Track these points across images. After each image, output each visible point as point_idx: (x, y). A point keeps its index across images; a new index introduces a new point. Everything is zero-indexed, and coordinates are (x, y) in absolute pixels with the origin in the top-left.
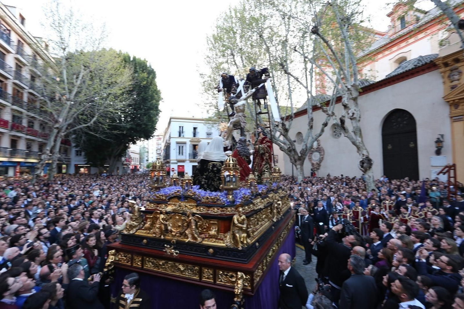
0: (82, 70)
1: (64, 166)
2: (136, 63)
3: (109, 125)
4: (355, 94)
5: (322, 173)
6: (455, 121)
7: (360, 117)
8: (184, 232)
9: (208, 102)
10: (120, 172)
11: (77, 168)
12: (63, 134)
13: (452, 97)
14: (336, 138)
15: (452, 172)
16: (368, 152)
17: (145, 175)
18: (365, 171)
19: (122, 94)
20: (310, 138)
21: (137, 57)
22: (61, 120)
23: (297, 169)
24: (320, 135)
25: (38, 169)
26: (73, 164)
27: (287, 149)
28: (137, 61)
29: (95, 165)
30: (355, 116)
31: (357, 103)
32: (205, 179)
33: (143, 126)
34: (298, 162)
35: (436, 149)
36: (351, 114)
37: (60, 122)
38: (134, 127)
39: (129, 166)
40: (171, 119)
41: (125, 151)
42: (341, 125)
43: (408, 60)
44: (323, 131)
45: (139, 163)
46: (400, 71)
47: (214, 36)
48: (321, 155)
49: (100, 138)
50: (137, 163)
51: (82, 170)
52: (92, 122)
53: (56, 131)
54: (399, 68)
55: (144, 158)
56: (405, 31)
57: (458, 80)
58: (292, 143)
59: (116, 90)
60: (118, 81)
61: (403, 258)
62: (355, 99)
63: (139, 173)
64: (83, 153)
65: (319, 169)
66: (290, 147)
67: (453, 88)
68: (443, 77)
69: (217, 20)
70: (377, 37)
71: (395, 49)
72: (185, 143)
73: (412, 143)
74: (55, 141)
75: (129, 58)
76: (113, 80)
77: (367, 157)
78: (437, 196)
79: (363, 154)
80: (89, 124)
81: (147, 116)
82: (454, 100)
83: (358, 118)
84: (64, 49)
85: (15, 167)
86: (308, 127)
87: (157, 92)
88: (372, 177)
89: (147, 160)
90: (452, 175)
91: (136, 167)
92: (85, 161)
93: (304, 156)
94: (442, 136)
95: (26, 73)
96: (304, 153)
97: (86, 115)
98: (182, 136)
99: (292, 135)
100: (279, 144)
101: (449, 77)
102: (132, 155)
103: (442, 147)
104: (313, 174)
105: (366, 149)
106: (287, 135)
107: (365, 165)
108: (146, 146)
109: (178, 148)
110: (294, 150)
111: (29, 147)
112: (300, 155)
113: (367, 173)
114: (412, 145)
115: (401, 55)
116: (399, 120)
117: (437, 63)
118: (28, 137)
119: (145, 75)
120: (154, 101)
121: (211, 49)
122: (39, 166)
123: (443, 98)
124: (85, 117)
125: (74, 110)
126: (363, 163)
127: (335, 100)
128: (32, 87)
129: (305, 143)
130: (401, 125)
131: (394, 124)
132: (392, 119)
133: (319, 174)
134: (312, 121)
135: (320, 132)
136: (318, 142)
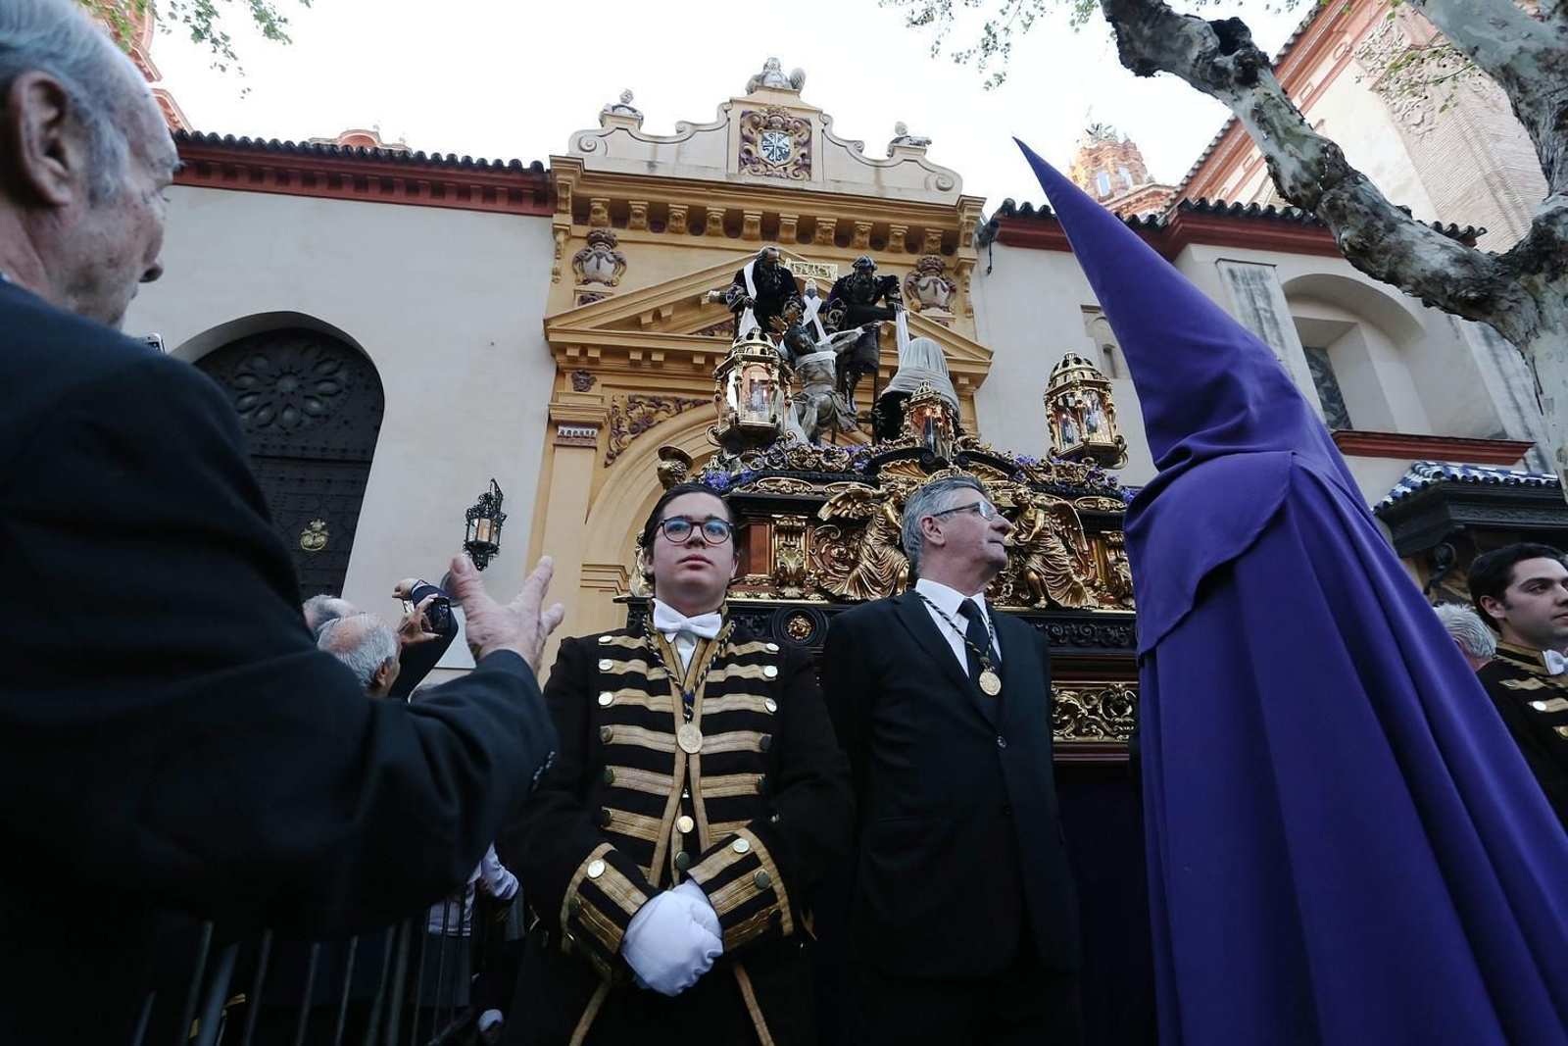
6: (566, 443)
57: (609, 284)
67: (586, 301)
68: (558, 254)
73: (319, 524)
82: (585, 348)
114: (308, 539)
123: (547, 321)
130: (288, 415)
131: (248, 400)
132: (243, 368)
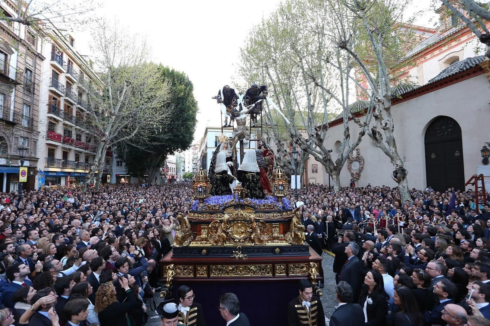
0: (125, 87)
1: (108, 176)
2: (174, 76)
3: (149, 137)
4: (387, 104)
5: (361, 183)
7: (393, 127)
10: (158, 182)
11: (118, 178)
12: (107, 146)
16: (401, 162)
17: (182, 185)
18: (399, 182)
20: (346, 148)
22: (107, 133)
23: (333, 179)
24: (357, 145)
25: (89, 179)
26: (115, 174)
27: (323, 159)
28: (175, 73)
29: (135, 176)
30: (387, 126)
31: (389, 113)
33: (181, 137)
34: (334, 172)
35: (483, 158)
37: (106, 135)
38: (172, 137)
39: (167, 176)
40: (207, 129)
41: (163, 161)
42: (373, 135)
44: (360, 140)
45: (175, 173)
48: (360, 165)
49: (142, 149)
50: (173, 173)
51: (123, 179)
52: (133, 134)
53: (103, 144)
55: (180, 168)
56: (456, 28)
58: (327, 153)
59: (155, 104)
60: (157, 95)
62: (387, 110)
63: (175, 183)
64: (124, 164)
65: (358, 179)
66: (325, 157)
69: (251, 33)
73: (457, 152)
74: (102, 153)
77: (400, 168)
79: (397, 165)
80: (131, 137)
81: (184, 127)
83: (391, 129)
85: (66, 177)
87: (194, 104)
88: (406, 187)
89: (184, 170)
91: (173, 177)
92: (126, 171)
93: (340, 167)
94: (489, 144)
95: (75, 90)
96: (340, 163)
99: (327, 145)
100: (314, 154)
102: (169, 165)
103: (489, 156)
105: (400, 159)
106: (322, 145)
107: (398, 175)
108: (183, 156)
110: (330, 160)
111: (77, 158)
112: (335, 165)
113: (401, 183)
114: (457, 154)
115: (452, 55)
116: (444, 127)
117: (483, 67)
118: (77, 149)
119: (183, 87)
120: (191, 112)
122: (89, 176)
123: (489, 104)
126: (397, 174)
128: (79, 103)
129: (341, 153)
130: (446, 133)
131: (438, 132)
133: (359, 185)
134: (348, 131)
135: (357, 142)
136: (357, 150)
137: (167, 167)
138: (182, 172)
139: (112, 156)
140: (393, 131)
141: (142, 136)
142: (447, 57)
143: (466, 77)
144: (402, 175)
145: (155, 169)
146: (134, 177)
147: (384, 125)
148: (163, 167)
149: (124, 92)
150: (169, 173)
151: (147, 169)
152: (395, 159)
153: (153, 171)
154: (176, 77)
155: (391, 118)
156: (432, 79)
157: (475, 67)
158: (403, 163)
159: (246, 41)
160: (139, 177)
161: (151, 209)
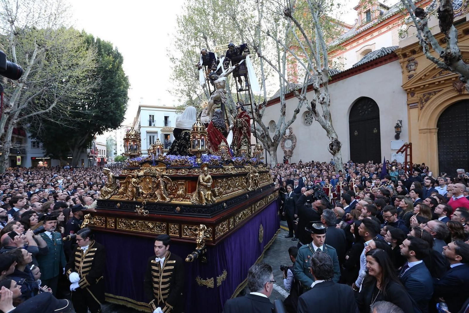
0: (36, 49)
1: (19, 157)
2: (100, 46)
3: (71, 112)
4: (325, 79)
5: (294, 159)
6: (411, 108)
7: (330, 102)
8: (155, 193)
9: (180, 88)
10: (86, 164)
11: (35, 161)
12: (15, 121)
13: (410, 86)
14: (307, 126)
15: (409, 150)
16: (336, 135)
18: (334, 154)
19: (86, 78)
20: (283, 125)
21: (102, 40)
22: (12, 104)
23: (270, 155)
24: (293, 122)
26: (29, 156)
27: (261, 136)
28: (101, 43)
29: (55, 157)
30: (325, 101)
31: (327, 89)
32: (177, 146)
33: (111, 114)
34: (271, 148)
35: (396, 134)
36: (321, 99)
37: (11, 106)
38: (100, 114)
39: (96, 159)
40: (140, 107)
41: (91, 141)
42: (312, 109)
43: (373, 51)
44: (295, 117)
45: (106, 156)
46: (366, 61)
47: (185, 16)
48: (292, 143)
49: (62, 125)
50: (104, 156)
51: (41, 163)
52: (50, 108)
53: (6, 117)
54: (364, 58)
55: (111, 151)
56: (370, 24)
57: (414, 70)
58: (265, 129)
59: (78, 72)
60: (80, 64)
61: (367, 212)
62: (325, 84)
64: (41, 144)
65: (291, 156)
66: (263, 133)
67: (410, 77)
68: (402, 68)
70: (346, 30)
71: (361, 41)
72: (156, 133)
73: (375, 129)
74: (6, 128)
75: (93, 39)
76: (74, 62)
77: (336, 140)
78: (396, 176)
79: (332, 138)
80: (47, 110)
81: (114, 103)
82: (411, 89)
83: (328, 103)
84: (12, 22)
86: (280, 114)
87: (125, 79)
88: (340, 159)
89: (115, 154)
90: (408, 153)
91: (103, 159)
92: (43, 153)
93: (277, 142)
94: (401, 122)
96: (277, 139)
97: (44, 99)
98: (152, 125)
99: (265, 121)
101: (407, 67)
102: (99, 147)
103: (400, 132)
104: (286, 161)
105: (335, 132)
106: (261, 120)
107: (334, 147)
108: (114, 138)
109: (149, 138)
110: (268, 136)
112: (273, 141)
113: (336, 155)
114: (375, 131)
115: (366, 48)
116: (365, 107)
117: (397, 54)
119: (111, 58)
120: (122, 87)
121: (182, 32)
123: (402, 86)
124: (41, 102)
125: (28, 93)
126: (332, 146)
127: (306, 87)
129: (278, 129)
130: (366, 112)
131: (360, 111)
132: (358, 106)
133: (291, 161)
134: (285, 107)
135: (293, 119)
136: (290, 129)
137: (96, 149)
138: (113, 155)
139: (24, 135)
140: (329, 105)
141: (62, 110)
142: (363, 50)
143: (384, 63)
144: (337, 147)
145: (81, 150)
146: (54, 159)
147: (322, 100)
148: (91, 148)
149: (35, 55)
150: (99, 155)
151: (71, 150)
152: (331, 133)
153: (78, 153)
154: (103, 47)
155: (328, 93)
156: (356, 64)
157: (391, 54)
158: (337, 136)
159: (184, 7)
160: (61, 158)
161: (70, 188)
